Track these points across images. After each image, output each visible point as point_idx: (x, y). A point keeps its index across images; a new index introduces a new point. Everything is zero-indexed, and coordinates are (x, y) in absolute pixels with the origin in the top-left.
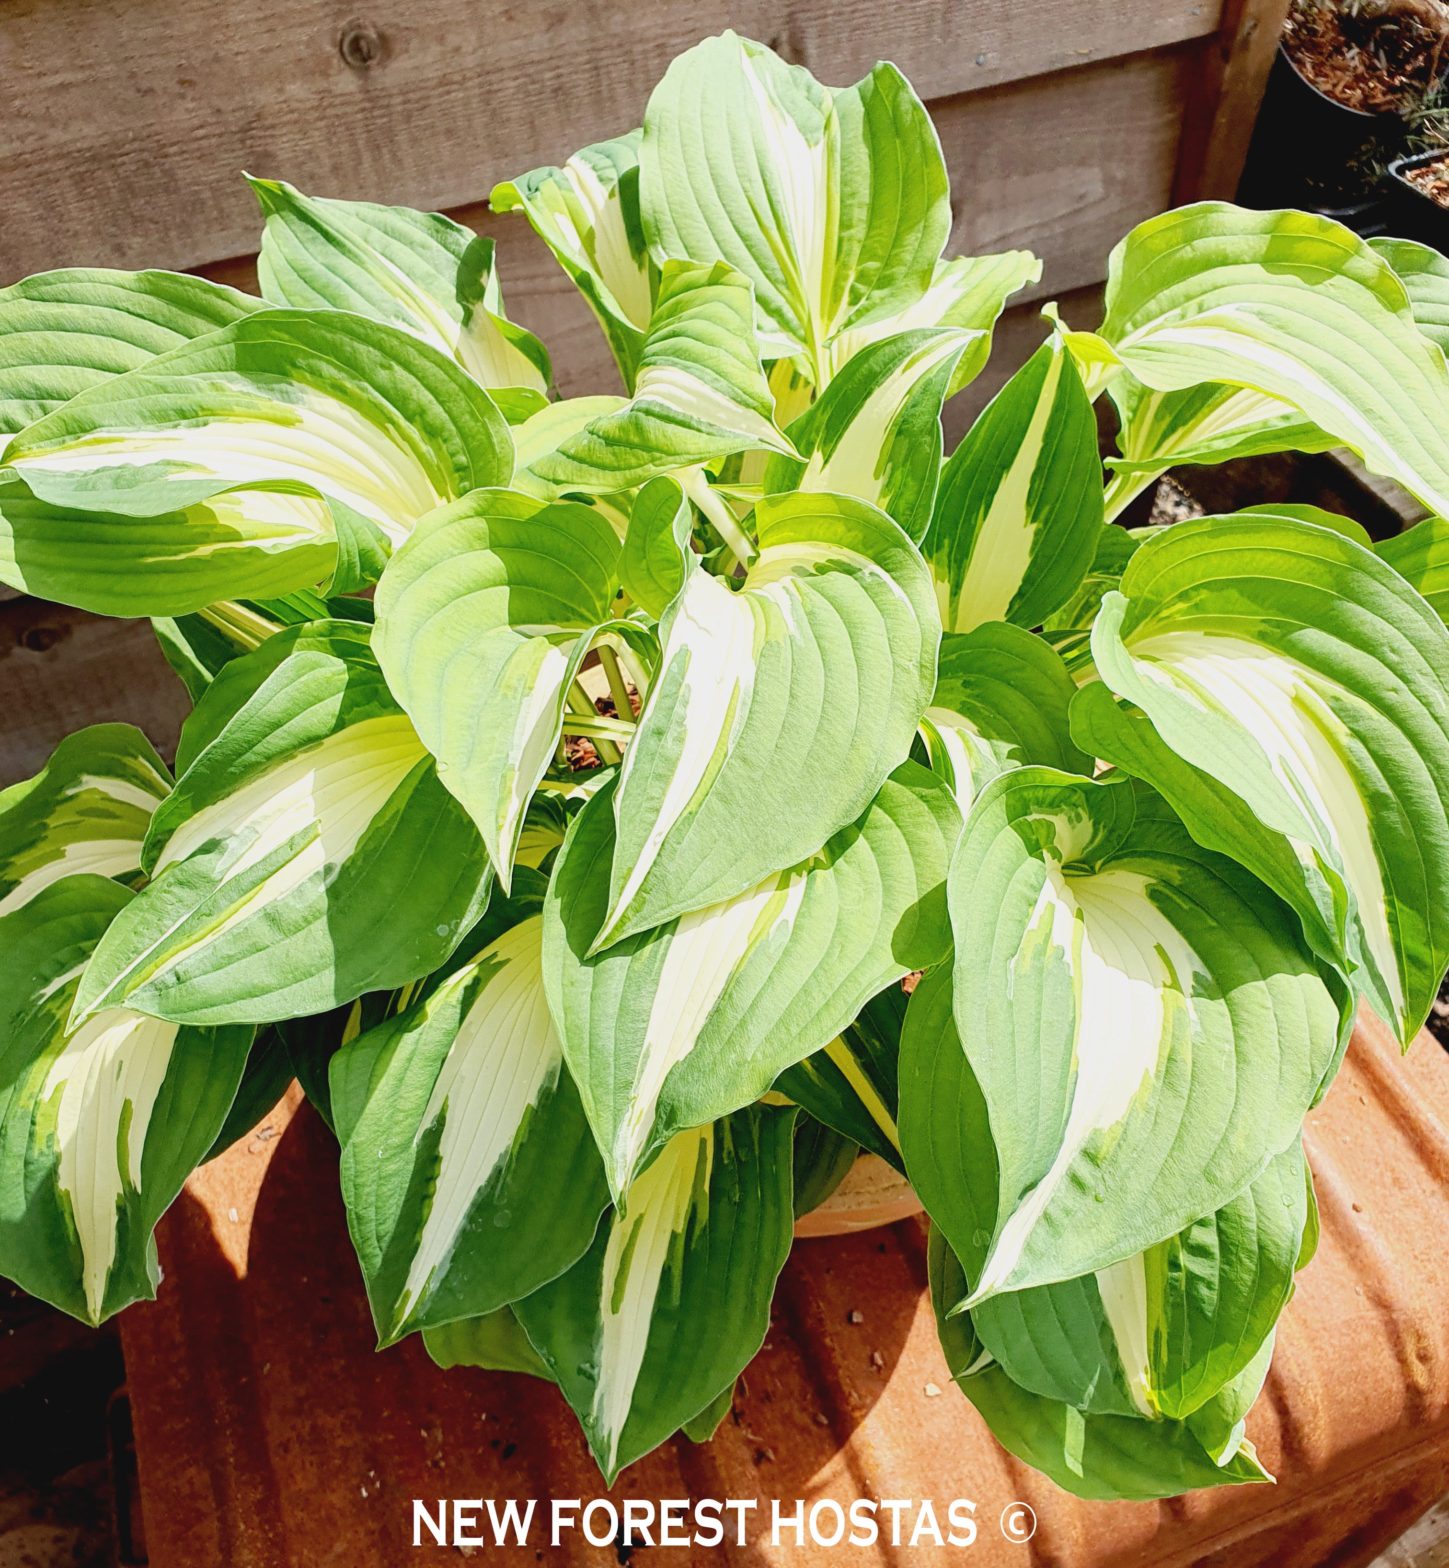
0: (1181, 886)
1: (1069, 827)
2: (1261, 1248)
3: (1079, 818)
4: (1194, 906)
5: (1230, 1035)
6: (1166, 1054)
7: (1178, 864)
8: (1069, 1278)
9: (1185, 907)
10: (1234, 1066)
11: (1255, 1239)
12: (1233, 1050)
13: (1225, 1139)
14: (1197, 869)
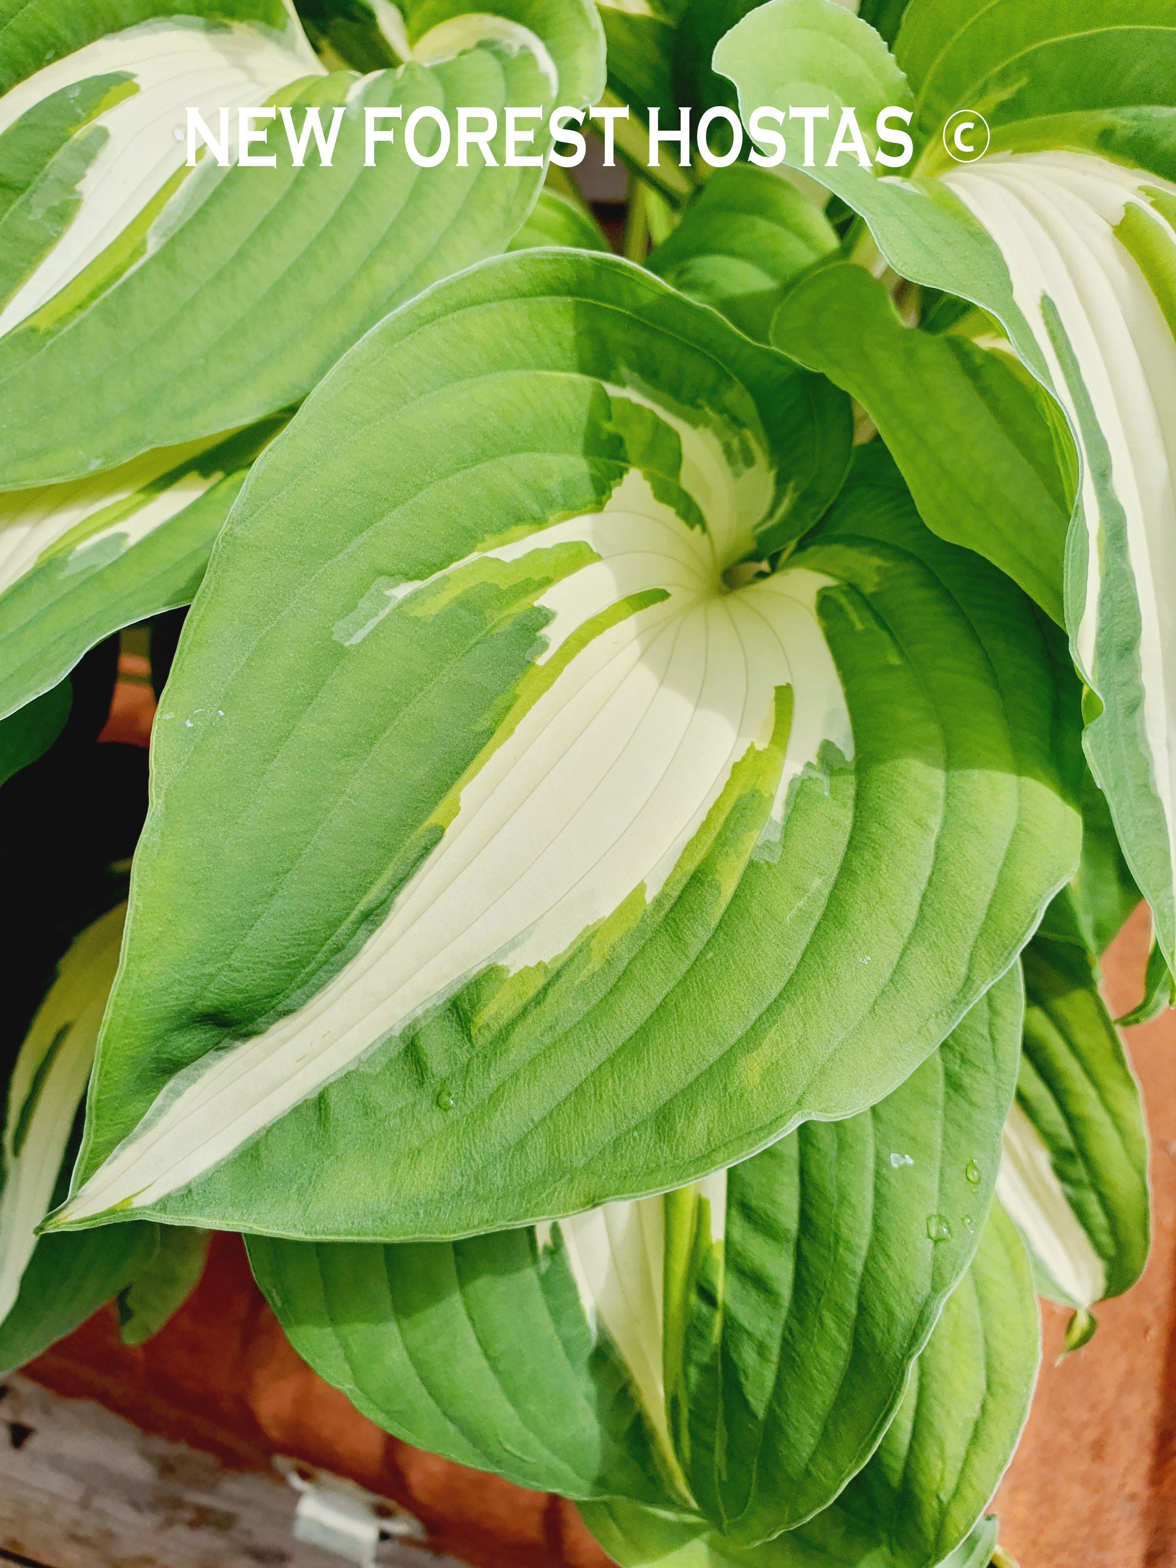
0: (874, 595)
1: (728, 470)
2: (862, 1307)
3: (749, 460)
4: (875, 627)
5: (833, 865)
6: (691, 867)
7: (881, 556)
8: (309, 1238)
9: (859, 626)
10: (814, 924)
11: (855, 1289)
12: (826, 892)
13: (727, 1060)
14: (909, 567)
